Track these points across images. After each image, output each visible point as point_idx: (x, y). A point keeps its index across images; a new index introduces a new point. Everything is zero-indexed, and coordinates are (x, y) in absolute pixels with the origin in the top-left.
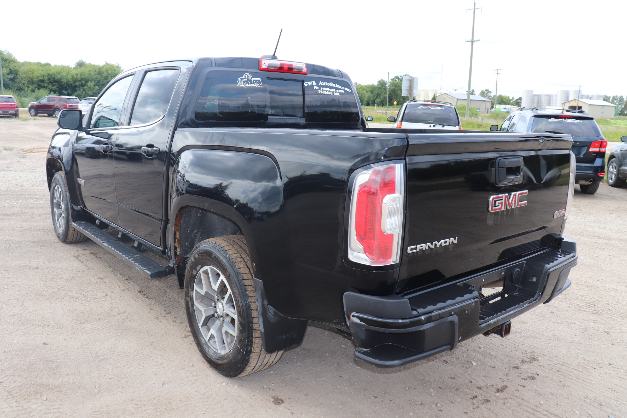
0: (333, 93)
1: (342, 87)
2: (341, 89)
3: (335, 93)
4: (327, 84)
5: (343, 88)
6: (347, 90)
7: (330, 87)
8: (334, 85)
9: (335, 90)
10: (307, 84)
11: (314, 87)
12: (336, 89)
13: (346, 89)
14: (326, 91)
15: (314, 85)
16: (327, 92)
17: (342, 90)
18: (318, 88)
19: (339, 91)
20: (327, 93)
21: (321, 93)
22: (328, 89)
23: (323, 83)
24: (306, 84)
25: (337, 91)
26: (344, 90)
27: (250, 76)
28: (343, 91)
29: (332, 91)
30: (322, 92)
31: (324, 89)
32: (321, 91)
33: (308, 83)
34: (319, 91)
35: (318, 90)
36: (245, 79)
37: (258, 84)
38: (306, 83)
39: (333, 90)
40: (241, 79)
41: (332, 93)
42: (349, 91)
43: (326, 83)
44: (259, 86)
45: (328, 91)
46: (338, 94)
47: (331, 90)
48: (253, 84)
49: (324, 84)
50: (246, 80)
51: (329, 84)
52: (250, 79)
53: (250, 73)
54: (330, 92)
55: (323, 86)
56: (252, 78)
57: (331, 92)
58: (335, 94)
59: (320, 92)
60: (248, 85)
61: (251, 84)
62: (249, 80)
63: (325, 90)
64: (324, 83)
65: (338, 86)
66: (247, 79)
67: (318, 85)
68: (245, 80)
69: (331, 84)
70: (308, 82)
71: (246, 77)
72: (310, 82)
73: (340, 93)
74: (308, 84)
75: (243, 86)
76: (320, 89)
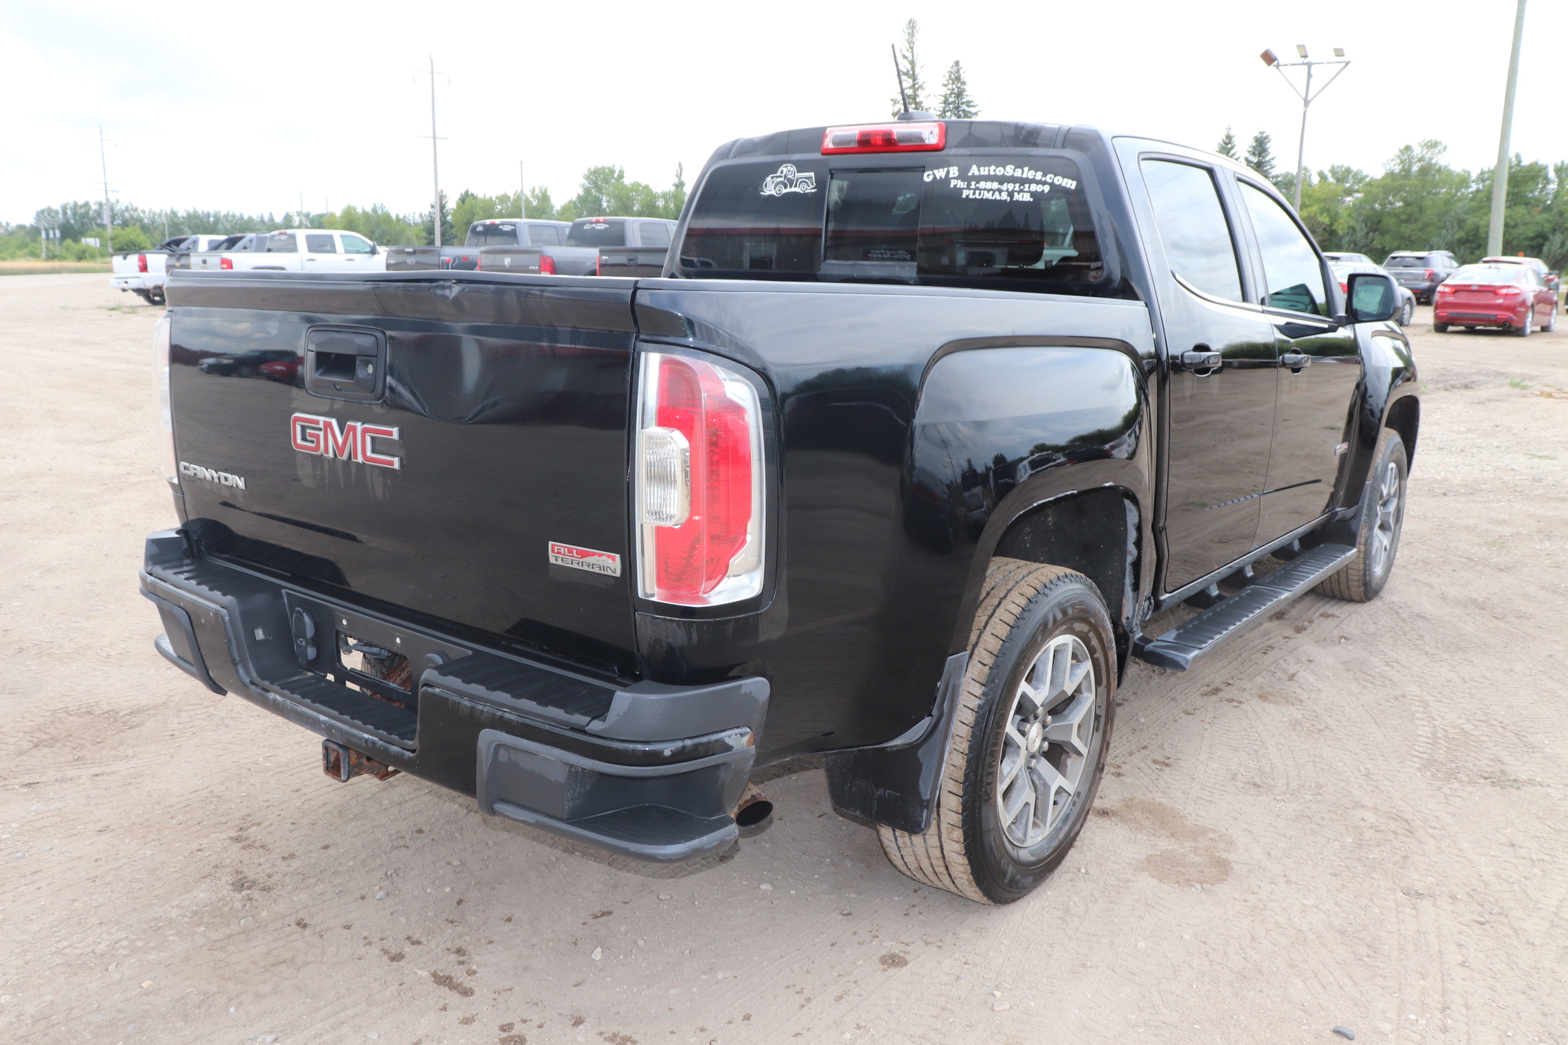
0: (1011, 194)
1: (1045, 175)
2: (1038, 182)
3: (1016, 194)
4: (995, 171)
5: (1049, 178)
6: (1064, 185)
7: (1002, 180)
8: (1018, 173)
9: (1017, 185)
10: (931, 177)
11: (952, 181)
12: (1023, 181)
13: (1059, 181)
14: (988, 191)
15: (951, 175)
16: (991, 192)
17: (1044, 183)
18: (961, 184)
19: (1034, 187)
20: (988, 196)
21: (971, 196)
22: (995, 185)
23: (982, 169)
24: (928, 175)
25: (1026, 189)
26: (1052, 185)
27: (792, 169)
28: (1047, 189)
29: (1007, 190)
30: (974, 194)
31: (982, 185)
32: (972, 191)
33: (934, 174)
34: (964, 191)
35: (964, 189)
36: (781, 177)
37: (806, 186)
38: (931, 173)
39: (1011, 186)
40: (772, 178)
41: (1005, 196)
42: (1068, 186)
43: (993, 168)
44: (807, 191)
45: (994, 191)
46: (1027, 198)
47: (1005, 187)
48: (796, 186)
49: (984, 171)
50: (782, 179)
51: (1000, 171)
52: (790, 177)
53: (794, 163)
54: (1000, 191)
55: (978, 179)
56: (797, 174)
57: (1003, 194)
58: (1017, 197)
59: (968, 196)
60: (784, 191)
61: (791, 187)
62: (788, 179)
63: (985, 189)
64: (987, 169)
65: (1028, 174)
66: (785, 176)
67: (963, 176)
68: (779, 179)
69: (1009, 170)
70: (936, 171)
71: (784, 173)
72: (941, 170)
73: (1033, 194)
74: (935, 177)
75: (773, 193)
76: (968, 188)
